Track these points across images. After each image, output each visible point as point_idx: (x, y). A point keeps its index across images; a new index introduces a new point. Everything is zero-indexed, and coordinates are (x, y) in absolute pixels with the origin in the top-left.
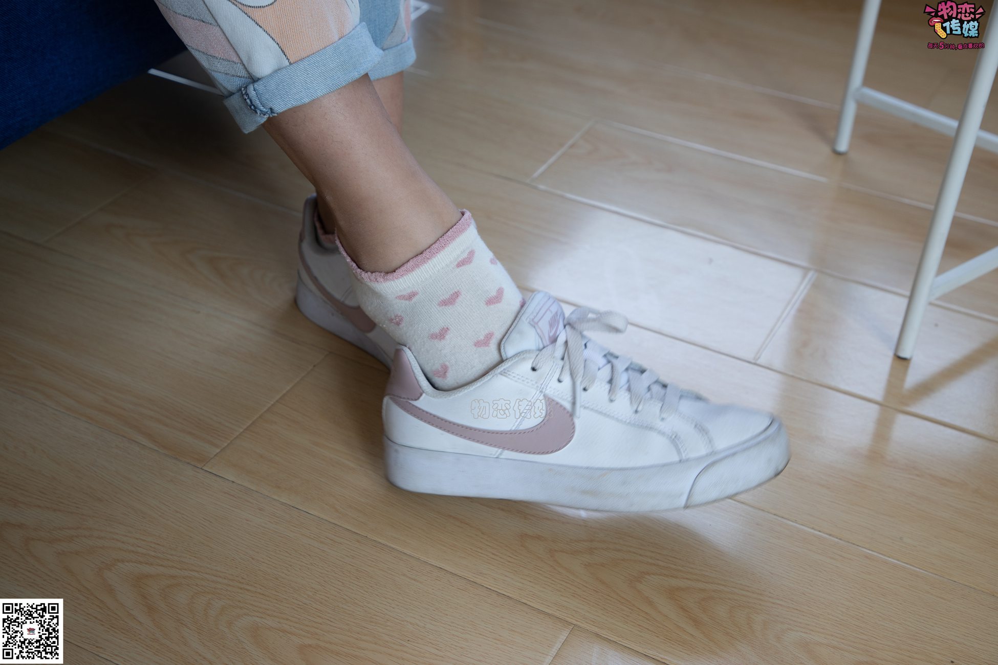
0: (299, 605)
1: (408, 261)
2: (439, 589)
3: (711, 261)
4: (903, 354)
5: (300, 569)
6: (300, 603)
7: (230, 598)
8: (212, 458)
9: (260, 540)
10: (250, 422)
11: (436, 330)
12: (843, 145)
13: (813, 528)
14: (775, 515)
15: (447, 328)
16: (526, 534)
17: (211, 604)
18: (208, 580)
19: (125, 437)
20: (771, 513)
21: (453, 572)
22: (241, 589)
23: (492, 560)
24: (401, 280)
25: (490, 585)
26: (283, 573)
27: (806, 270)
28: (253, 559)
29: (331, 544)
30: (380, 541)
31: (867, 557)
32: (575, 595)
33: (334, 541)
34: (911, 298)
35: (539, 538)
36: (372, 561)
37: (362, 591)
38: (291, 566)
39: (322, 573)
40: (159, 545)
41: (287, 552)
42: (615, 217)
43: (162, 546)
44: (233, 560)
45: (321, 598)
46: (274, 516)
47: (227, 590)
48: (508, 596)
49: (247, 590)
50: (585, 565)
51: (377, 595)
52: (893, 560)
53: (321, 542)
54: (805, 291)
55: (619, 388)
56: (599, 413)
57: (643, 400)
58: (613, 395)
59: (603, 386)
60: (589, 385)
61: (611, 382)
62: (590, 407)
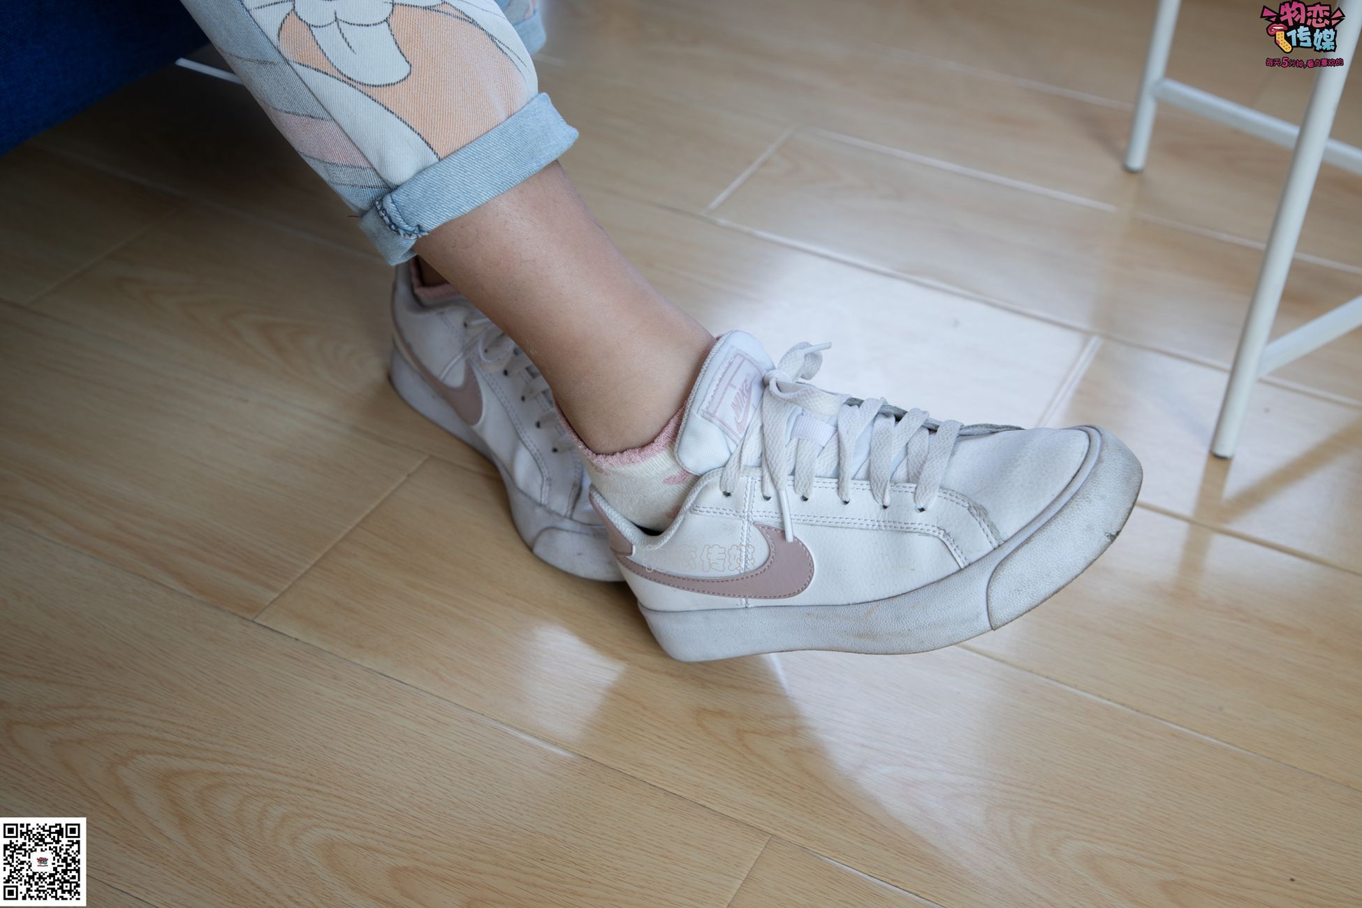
0: (390, 811)
2: (584, 787)
3: (956, 323)
4: (1222, 451)
5: (391, 761)
6: (393, 810)
7: (294, 802)
8: (266, 607)
10: (320, 555)
12: (1137, 159)
13: (1100, 696)
14: (1047, 677)
16: (704, 709)
17: (267, 811)
18: (263, 778)
19: (145, 578)
20: (1042, 676)
22: (309, 789)
23: (657, 745)
25: (654, 781)
26: (368, 767)
27: (1087, 335)
29: (434, 726)
30: (502, 720)
32: (774, 794)
33: (439, 722)
34: (1233, 373)
35: (721, 713)
36: (491, 749)
37: (478, 792)
38: (377, 756)
39: (421, 767)
40: (193, 728)
41: (372, 737)
42: (824, 262)
43: (199, 731)
44: (298, 749)
45: (422, 803)
46: (354, 687)
47: (289, 792)
48: (680, 796)
49: (317, 791)
50: (787, 751)
51: (498, 796)
52: (1208, 739)
53: (421, 723)
54: (1086, 365)
55: (850, 481)
56: (833, 527)
57: (888, 486)
58: (844, 494)
59: (827, 485)
60: (807, 491)
61: (838, 475)
62: (818, 523)
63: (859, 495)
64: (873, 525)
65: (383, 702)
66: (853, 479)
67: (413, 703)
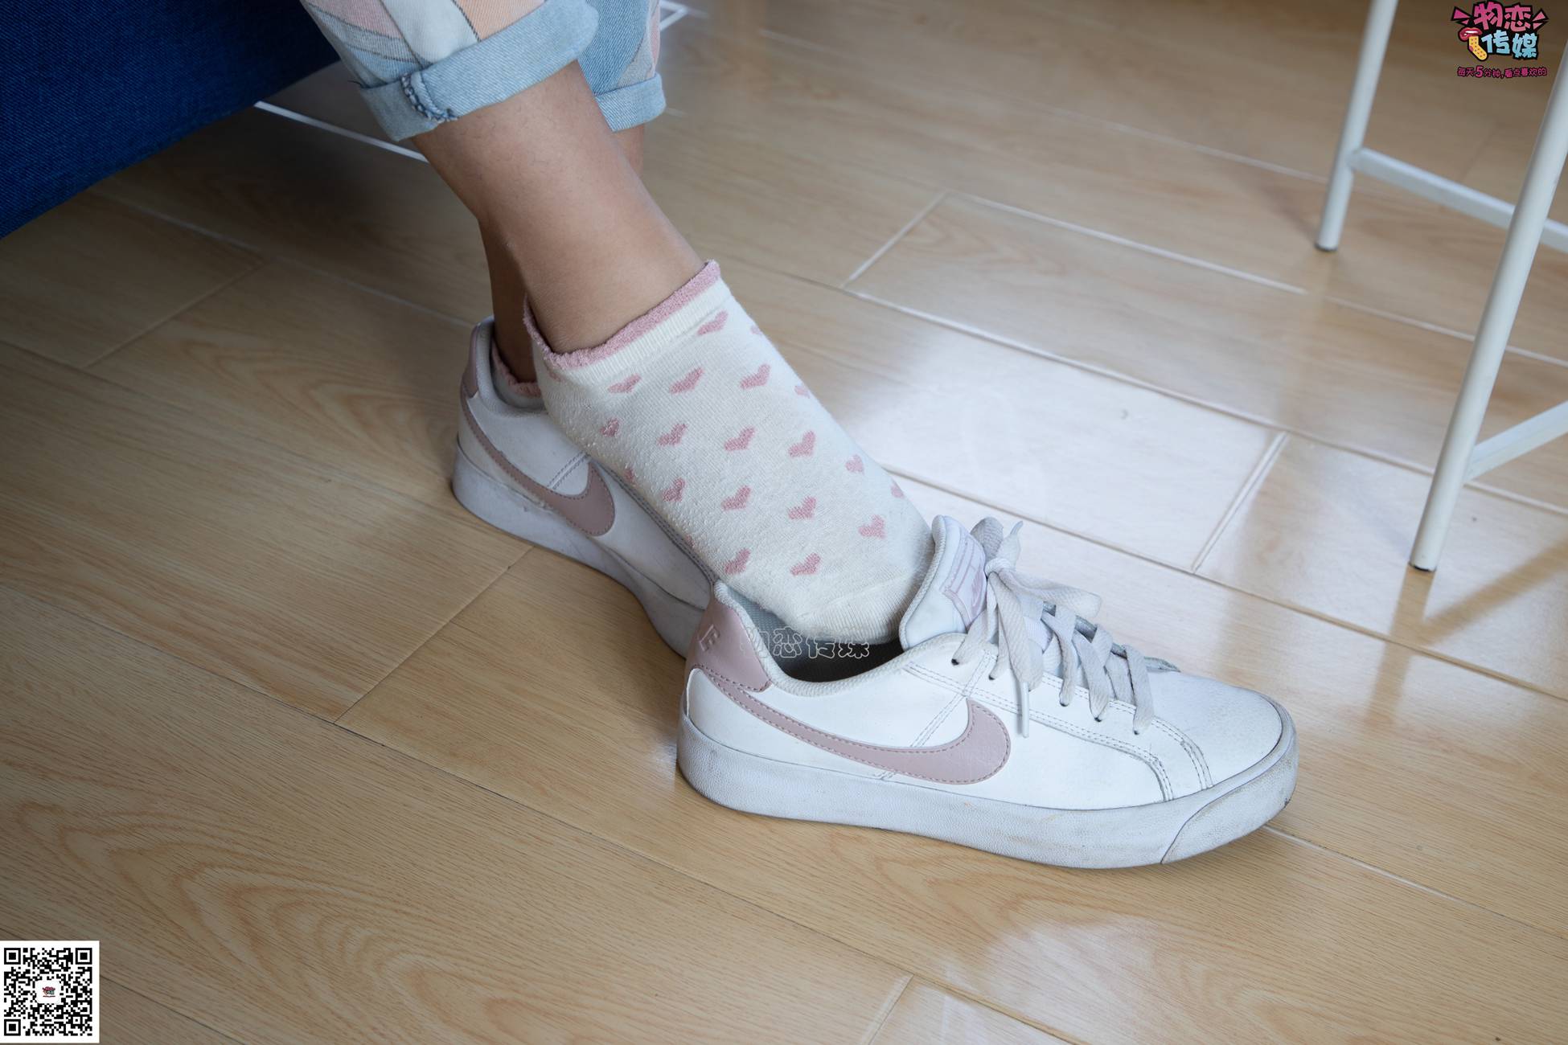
0: (487, 938)
1: (625, 326)
2: (703, 916)
3: (1126, 414)
4: (1423, 563)
5: (488, 882)
6: (490, 936)
7: (379, 925)
8: (349, 709)
9: (425, 836)
11: (668, 430)
12: (1331, 238)
13: (1282, 830)
15: (684, 425)
17: (349, 934)
18: (345, 898)
21: (725, 890)
22: (396, 911)
23: (786, 872)
24: (615, 356)
25: (781, 912)
26: (462, 887)
27: (1272, 431)
28: (414, 865)
29: (536, 845)
30: (612, 840)
32: (916, 930)
33: (541, 840)
34: (1437, 478)
35: (858, 839)
36: (600, 871)
37: (586, 919)
38: (473, 877)
39: (521, 889)
40: (267, 840)
41: (467, 855)
42: (978, 342)
43: (274, 843)
44: (384, 867)
45: (522, 928)
46: (447, 799)
47: (374, 913)
48: (811, 929)
49: (405, 913)
50: (931, 882)
51: (608, 924)
52: (1406, 882)
53: (522, 841)
54: (1271, 464)
64: (1083, 734)
65: (480, 817)
67: (513, 819)
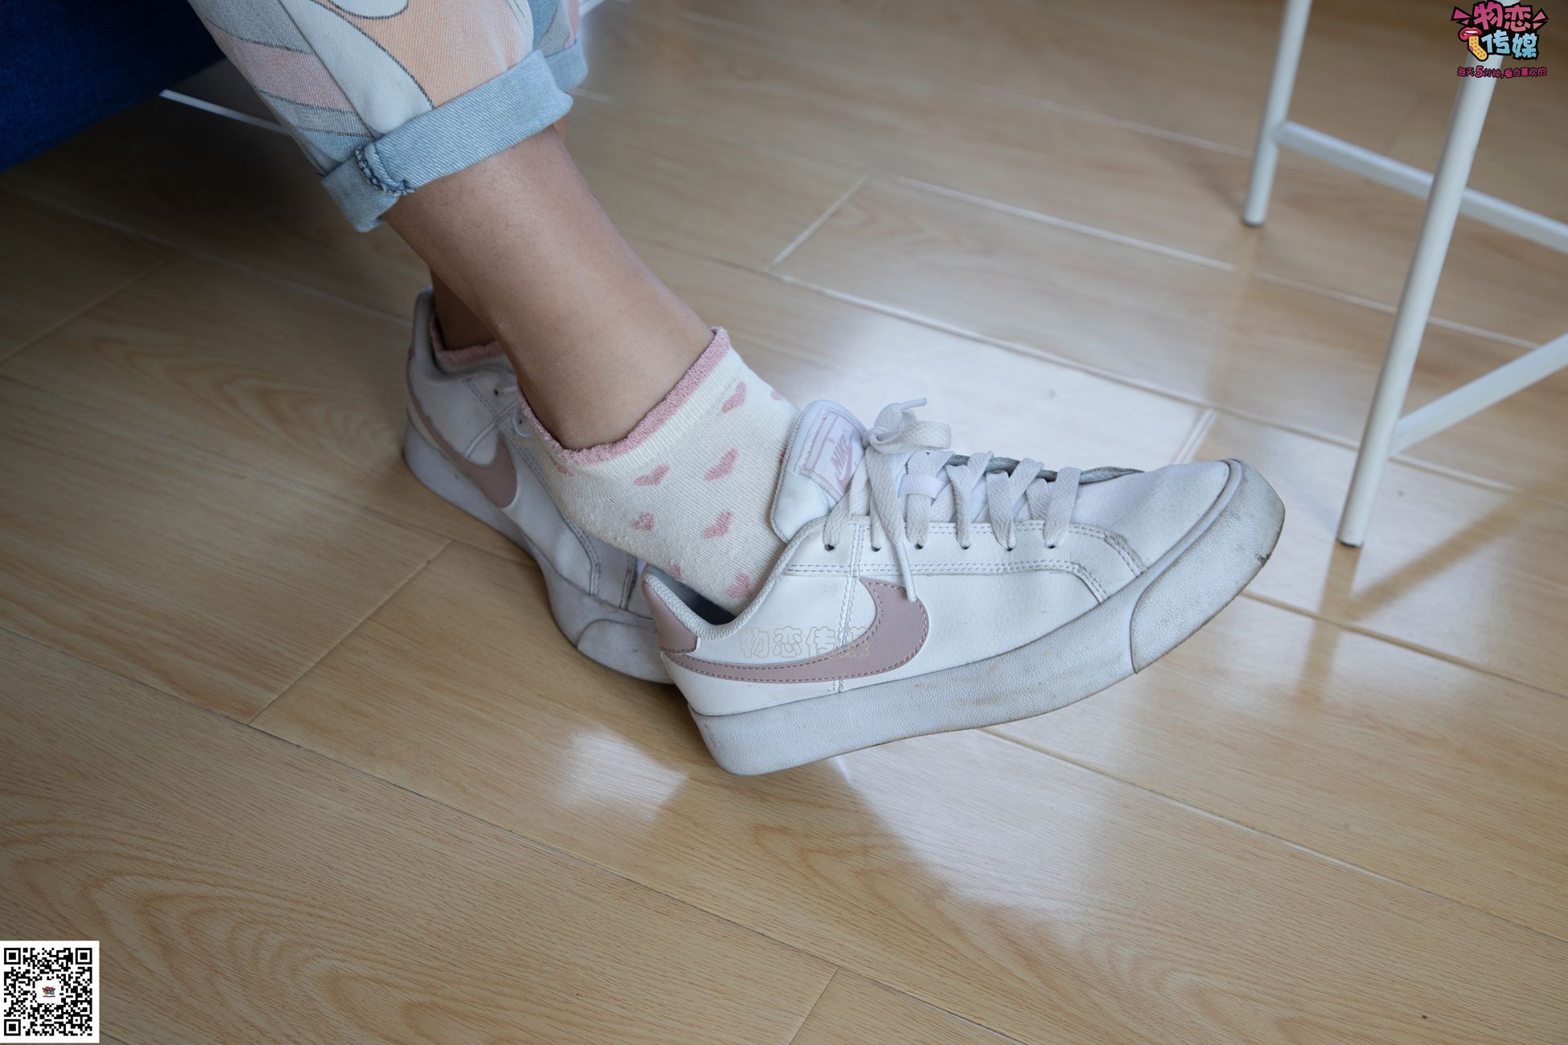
0: (403, 939)
2: (625, 913)
3: (1052, 394)
4: (1350, 539)
5: (405, 883)
6: (407, 938)
7: (293, 930)
8: (264, 710)
9: (342, 838)
10: (326, 652)
11: (712, 521)
12: (1257, 212)
14: (1150, 791)
15: (728, 513)
16: (764, 826)
17: (263, 940)
18: (260, 903)
19: (125, 676)
20: (1145, 789)
21: (647, 885)
22: (312, 915)
23: (711, 866)
25: (705, 906)
26: (379, 890)
27: (1201, 408)
28: (331, 868)
29: (455, 844)
30: (533, 838)
31: (1293, 856)
32: (840, 920)
33: (462, 839)
34: (1362, 452)
35: (783, 830)
36: (520, 870)
37: (505, 918)
38: (391, 879)
39: (440, 890)
40: (179, 847)
41: (383, 856)
43: (185, 849)
44: (300, 871)
45: (439, 929)
46: (365, 800)
47: (289, 918)
48: (735, 923)
49: (320, 917)
50: (857, 873)
51: (528, 923)
52: (1332, 860)
53: (440, 841)
54: (1199, 442)
55: (969, 523)
56: (952, 575)
57: (1013, 526)
58: (964, 538)
59: (944, 530)
60: (921, 537)
61: (955, 518)
62: (935, 572)
63: (980, 538)
64: (998, 570)
65: (398, 817)
66: (973, 522)
67: (431, 818)
